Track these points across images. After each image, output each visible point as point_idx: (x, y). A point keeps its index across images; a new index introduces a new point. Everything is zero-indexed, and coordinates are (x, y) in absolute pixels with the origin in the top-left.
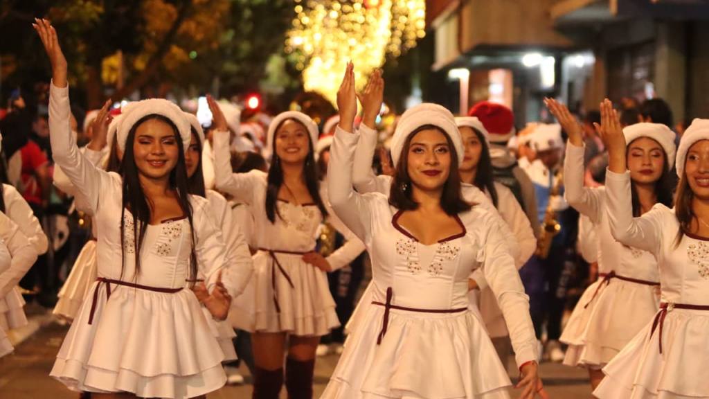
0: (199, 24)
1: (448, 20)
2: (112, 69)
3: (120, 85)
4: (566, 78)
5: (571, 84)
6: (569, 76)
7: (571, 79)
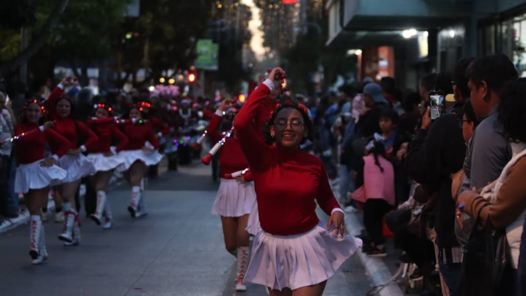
4: (439, 50)
5: (444, 55)
6: (442, 47)
7: (444, 50)
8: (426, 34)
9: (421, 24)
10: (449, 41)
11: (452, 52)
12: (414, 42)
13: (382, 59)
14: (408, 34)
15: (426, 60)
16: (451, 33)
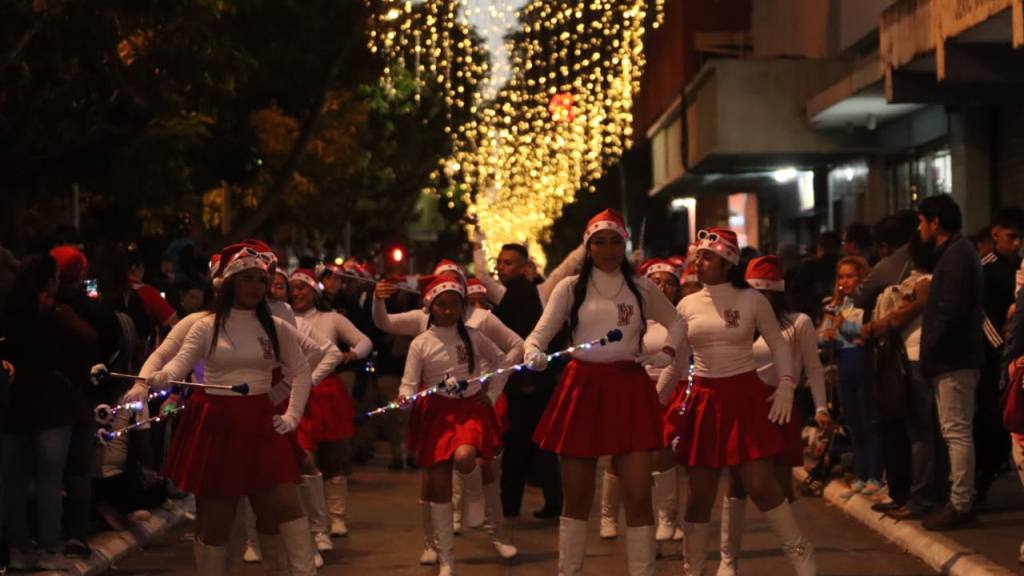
0: (329, 142)
1: (665, 127)
2: (215, 208)
3: (225, 230)
4: (831, 198)
5: (838, 205)
6: (835, 194)
7: (838, 198)
8: (809, 176)
9: (803, 161)
10: (843, 185)
11: (850, 201)
12: (792, 189)
13: (735, 215)
14: (782, 175)
15: (812, 214)
16: (848, 173)
